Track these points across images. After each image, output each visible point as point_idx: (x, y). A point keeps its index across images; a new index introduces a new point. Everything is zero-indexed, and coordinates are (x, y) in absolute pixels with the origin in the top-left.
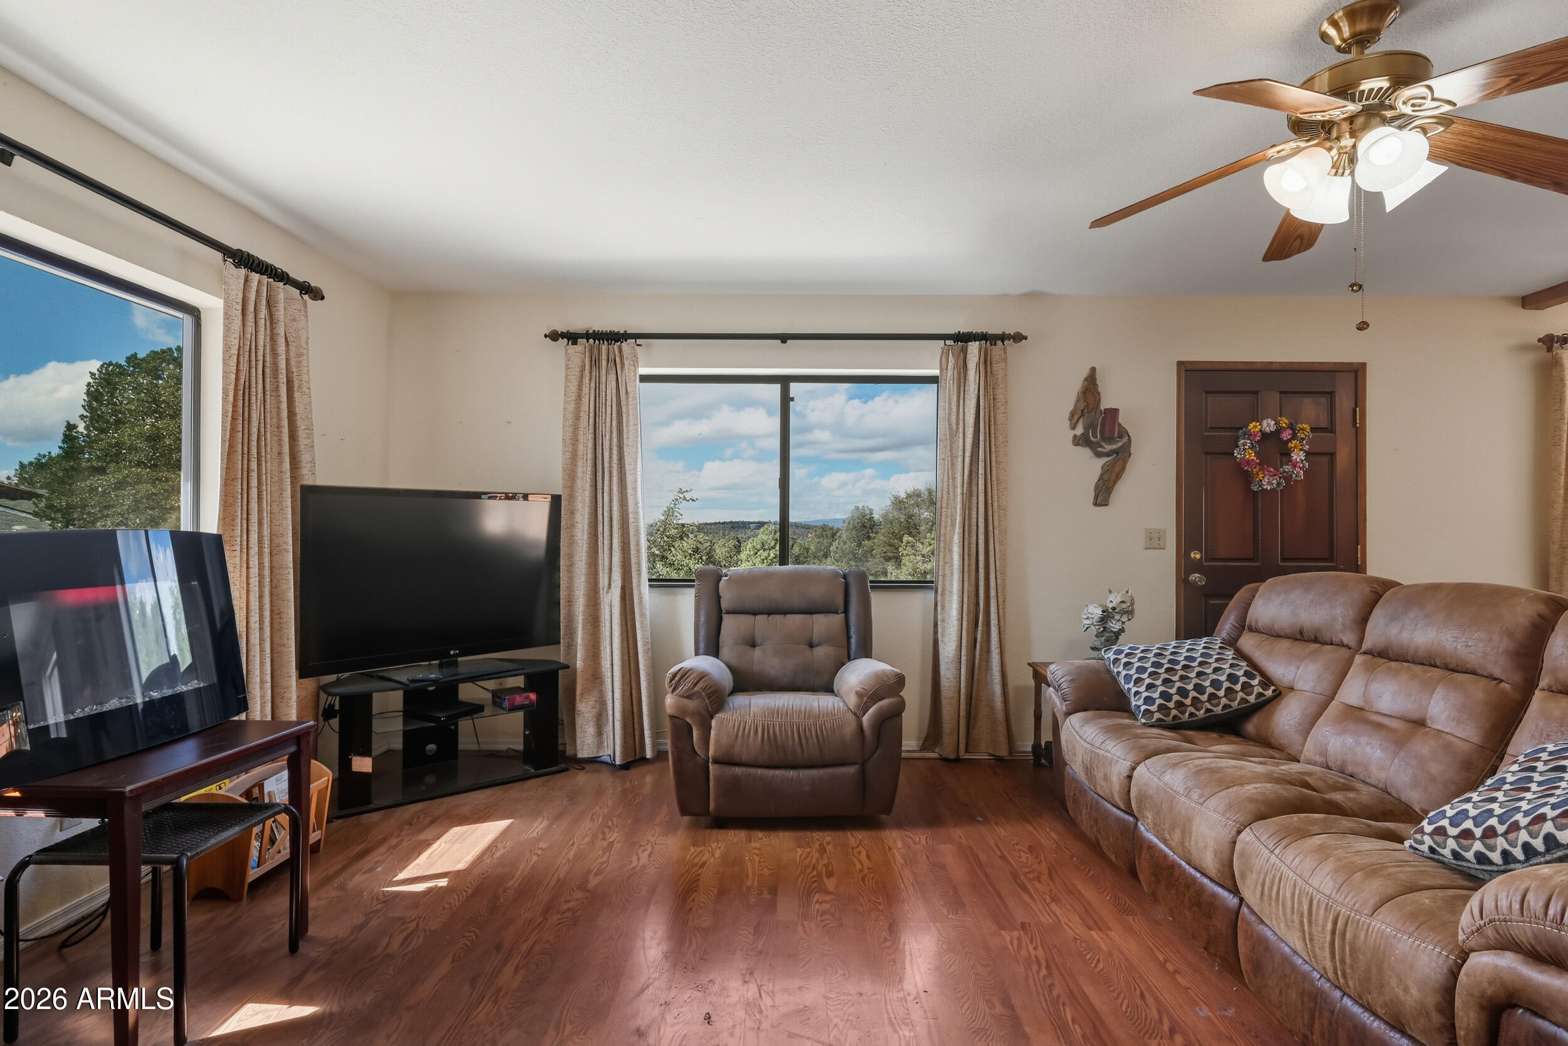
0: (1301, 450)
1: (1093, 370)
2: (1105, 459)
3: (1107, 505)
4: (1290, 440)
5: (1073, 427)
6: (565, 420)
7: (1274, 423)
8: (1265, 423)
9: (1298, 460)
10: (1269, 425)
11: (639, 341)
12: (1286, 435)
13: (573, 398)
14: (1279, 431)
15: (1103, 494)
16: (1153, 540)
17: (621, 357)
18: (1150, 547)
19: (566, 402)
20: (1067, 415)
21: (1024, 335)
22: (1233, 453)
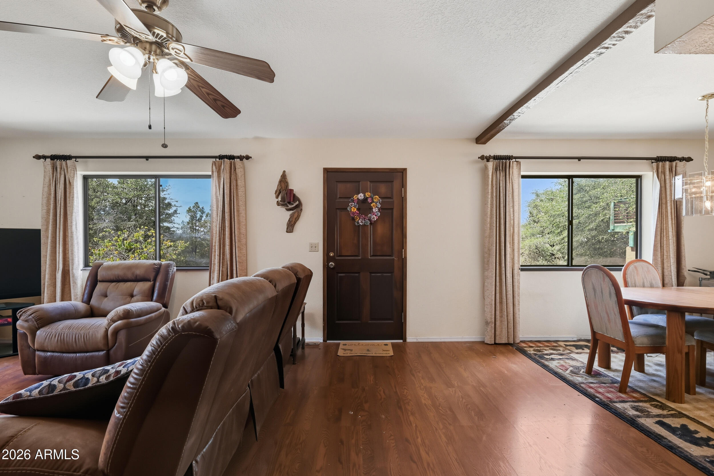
0: (377, 207)
1: (284, 172)
2: (291, 212)
3: (292, 232)
4: (371, 203)
5: (277, 197)
6: (43, 195)
7: (363, 195)
8: (359, 195)
9: (375, 212)
10: (361, 196)
11: (77, 160)
12: (369, 200)
13: (47, 185)
14: (366, 199)
15: (291, 227)
16: (313, 248)
17: (67, 167)
18: (311, 251)
19: (44, 187)
20: (274, 192)
21: (250, 156)
22: (347, 209)
